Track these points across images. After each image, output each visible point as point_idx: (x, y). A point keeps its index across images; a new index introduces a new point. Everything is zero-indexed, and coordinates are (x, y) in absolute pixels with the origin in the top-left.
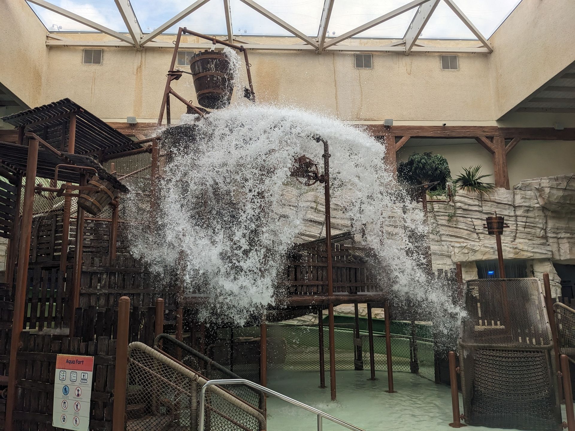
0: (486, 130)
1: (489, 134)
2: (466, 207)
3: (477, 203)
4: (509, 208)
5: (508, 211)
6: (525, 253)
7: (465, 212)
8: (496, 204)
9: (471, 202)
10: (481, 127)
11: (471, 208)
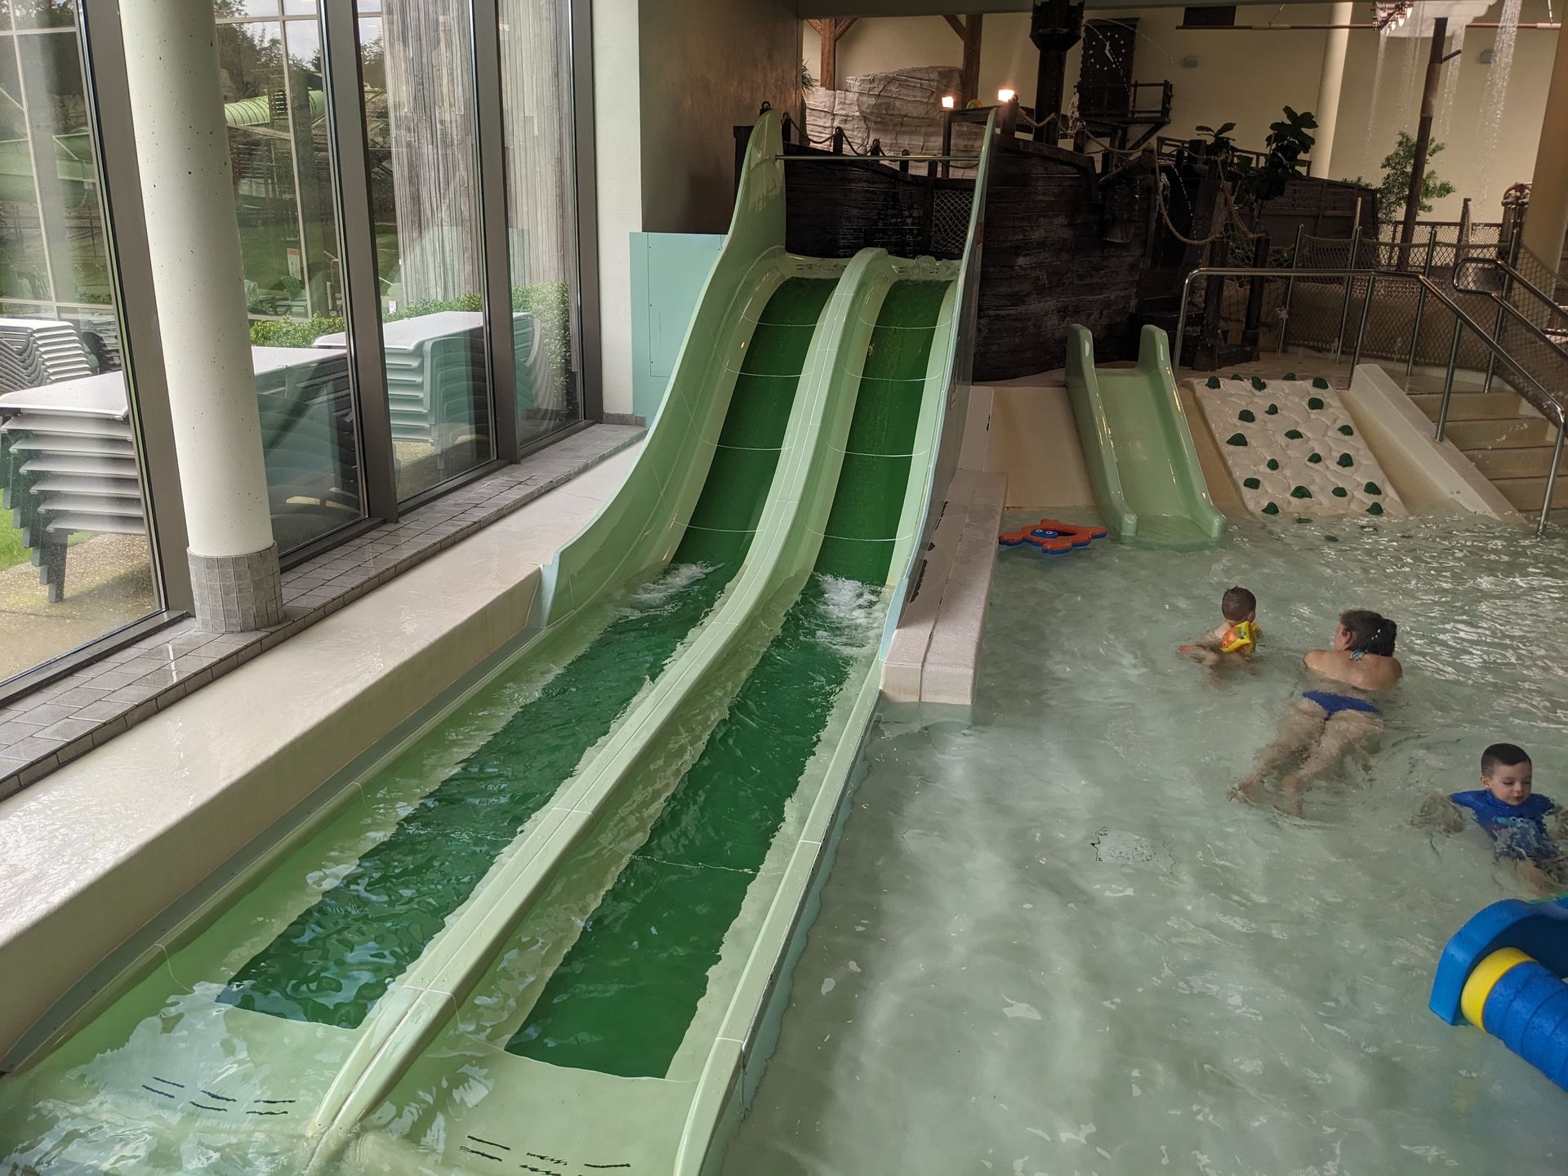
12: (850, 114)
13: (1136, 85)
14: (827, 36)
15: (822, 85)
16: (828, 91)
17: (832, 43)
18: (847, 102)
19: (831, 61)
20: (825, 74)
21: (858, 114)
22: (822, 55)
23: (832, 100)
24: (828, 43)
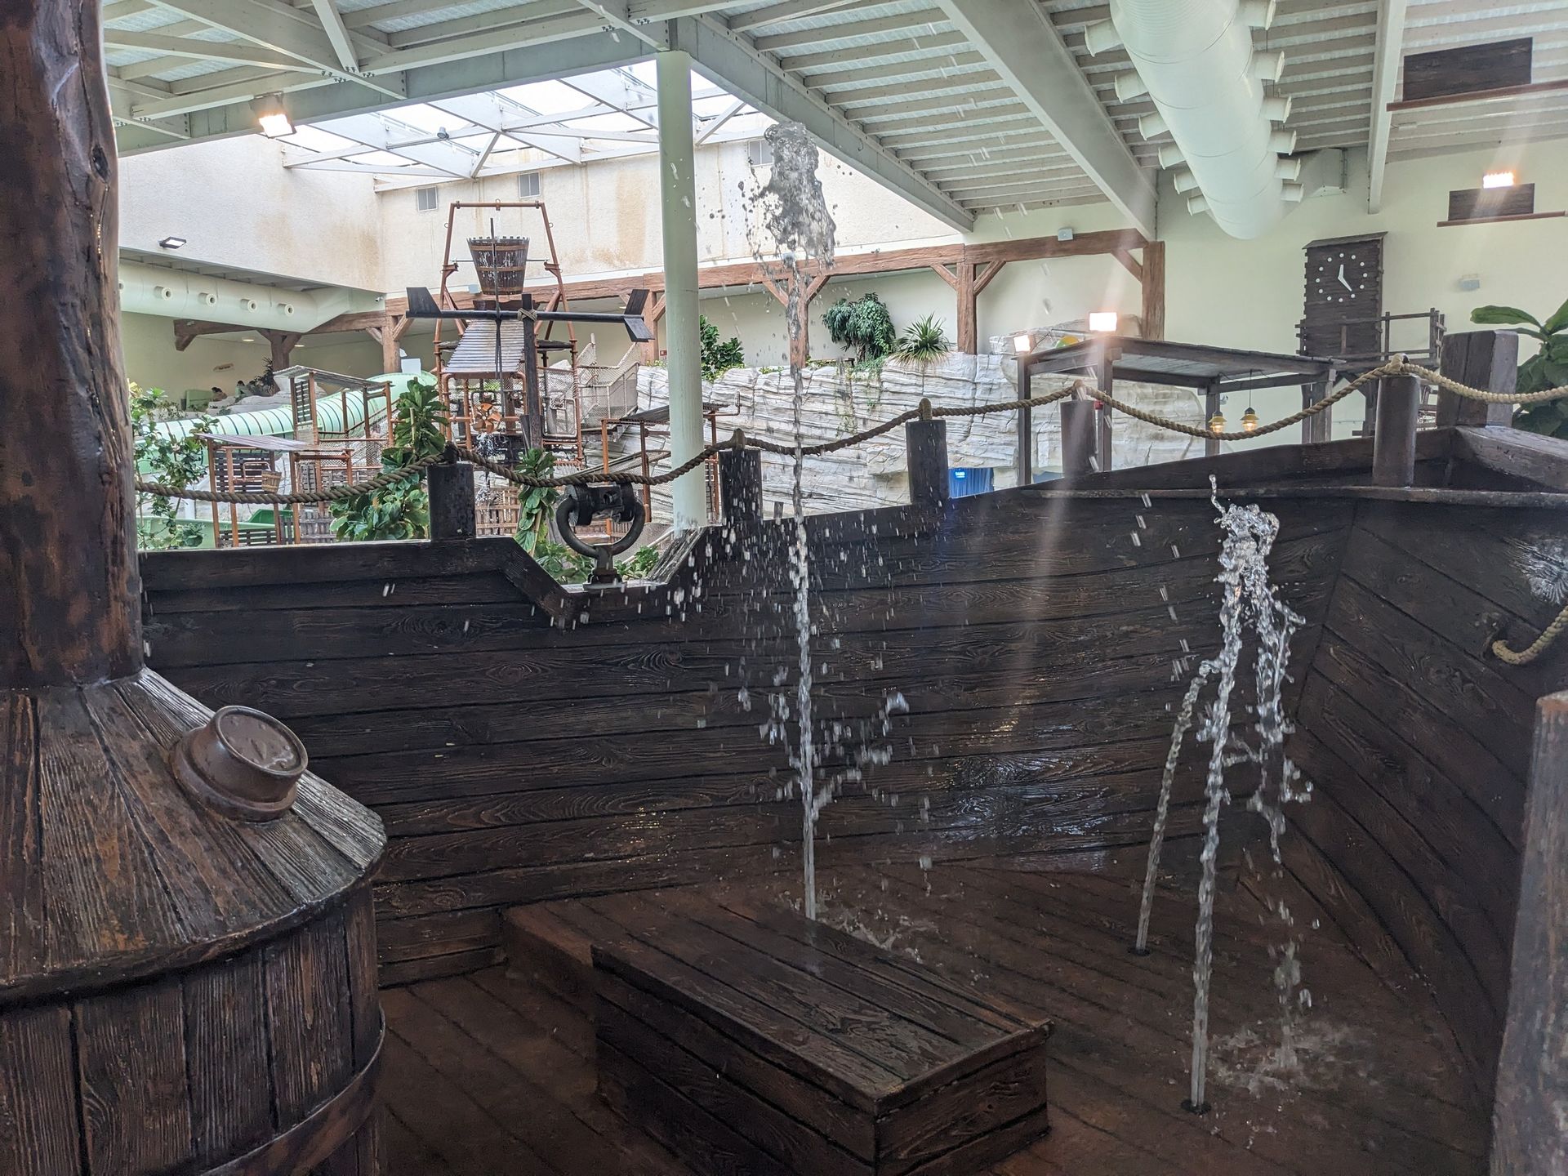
0: (944, 253)
1: (948, 260)
2: (898, 388)
3: (914, 381)
4: (964, 387)
5: (963, 391)
6: (971, 460)
7: (896, 396)
8: (944, 381)
9: (905, 379)
10: (936, 248)
11: (904, 389)
12: (995, 381)
13: (1388, 318)
14: (964, 291)
15: (959, 350)
16: (967, 356)
17: (971, 298)
18: (991, 367)
19: (970, 320)
20: (963, 336)
21: (1005, 381)
22: (959, 313)
23: (972, 366)
24: (964, 298)
